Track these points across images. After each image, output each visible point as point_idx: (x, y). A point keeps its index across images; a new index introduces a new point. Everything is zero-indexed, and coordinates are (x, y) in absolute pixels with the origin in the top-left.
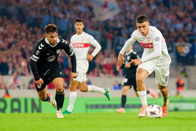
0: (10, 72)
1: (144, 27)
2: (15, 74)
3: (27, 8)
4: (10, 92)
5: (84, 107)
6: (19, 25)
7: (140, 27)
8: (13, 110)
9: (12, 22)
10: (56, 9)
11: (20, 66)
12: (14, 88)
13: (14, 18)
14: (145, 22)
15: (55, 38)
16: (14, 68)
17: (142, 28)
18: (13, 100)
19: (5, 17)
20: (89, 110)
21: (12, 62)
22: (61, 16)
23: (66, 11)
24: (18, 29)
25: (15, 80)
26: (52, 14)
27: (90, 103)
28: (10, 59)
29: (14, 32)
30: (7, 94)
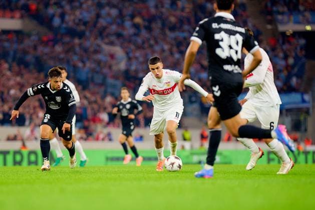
0: (27, 123)
1: (157, 68)
2: (33, 125)
3: (45, 57)
4: (28, 144)
5: (103, 159)
6: (36, 75)
7: (153, 69)
8: (30, 163)
9: (30, 71)
10: (75, 58)
11: (38, 117)
12: (31, 140)
13: (32, 67)
14: (159, 63)
15: (59, 83)
16: (31, 119)
17: (156, 70)
18: (31, 153)
19: (22, 67)
20: (110, 163)
21: (29, 113)
22: (80, 65)
23: (85, 59)
24: (36, 78)
25: (32, 131)
26: (72, 63)
27: (110, 155)
28: (27, 110)
29: (32, 81)
30: (24, 146)
